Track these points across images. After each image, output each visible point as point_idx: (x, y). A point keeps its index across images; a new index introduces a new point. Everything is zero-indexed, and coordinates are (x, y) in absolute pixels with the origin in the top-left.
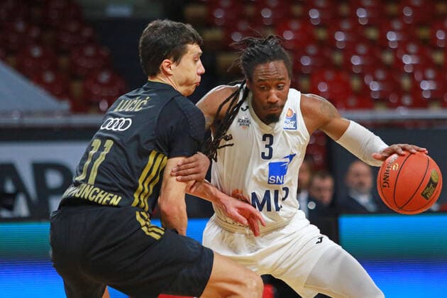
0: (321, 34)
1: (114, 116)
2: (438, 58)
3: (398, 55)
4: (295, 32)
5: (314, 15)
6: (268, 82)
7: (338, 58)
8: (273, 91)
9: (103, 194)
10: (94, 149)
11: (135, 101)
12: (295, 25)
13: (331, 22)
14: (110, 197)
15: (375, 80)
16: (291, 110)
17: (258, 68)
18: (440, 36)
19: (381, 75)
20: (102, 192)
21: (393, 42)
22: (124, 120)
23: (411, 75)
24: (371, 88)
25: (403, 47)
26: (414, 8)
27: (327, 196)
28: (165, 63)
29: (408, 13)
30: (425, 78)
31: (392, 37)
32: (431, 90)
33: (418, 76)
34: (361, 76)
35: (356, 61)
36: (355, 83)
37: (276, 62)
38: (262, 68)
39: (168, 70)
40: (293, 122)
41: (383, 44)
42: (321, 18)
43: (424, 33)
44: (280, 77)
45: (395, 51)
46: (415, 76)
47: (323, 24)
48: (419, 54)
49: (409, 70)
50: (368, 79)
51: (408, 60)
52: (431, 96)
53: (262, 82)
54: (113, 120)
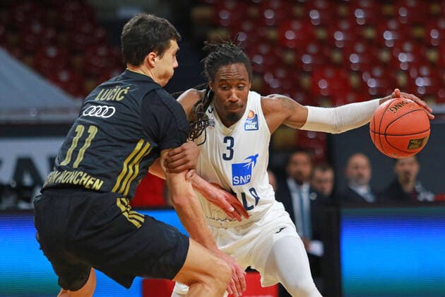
0: (321, 34)
1: (96, 104)
2: (433, 55)
3: (394, 54)
4: (296, 32)
5: (315, 16)
6: (229, 81)
7: (337, 56)
8: (234, 90)
9: (86, 177)
10: (78, 135)
11: (115, 90)
12: (297, 25)
13: (331, 22)
14: (93, 180)
15: (372, 77)
16: (253, 112)
17: (220, 70)
18: (435, 35)
19: (378, 72)
20: (85, 174)
21: (390, 41)
22: (107, 108)
23: (407, 73)
24: (369, 85)
25: (398, 46)
26: (409, 8)
27: (328, 188)
28: (150, 56)
29: (403, 13)
30: (420, 75)
31: (388, 36)
32: (426, 87)
33: (413, 73)
34: (360, 73)
35: (355, 59)
36: (354, 80)
37: (238, 64)
38: (224, 69)
39: (152, 63)
40: (255, 123)
41: (379, 43)
42: (321, 19)
43: (419, 32)
44: (241, 78)
45: (391, 50)
46: (411, 74)
47: (323, 25)
48: (414, 52)
49: (404, 68)
50: (366, 76)
51: (404, 58)
52: (426, 91)
53: (224, 82)
54: (95, 107)
